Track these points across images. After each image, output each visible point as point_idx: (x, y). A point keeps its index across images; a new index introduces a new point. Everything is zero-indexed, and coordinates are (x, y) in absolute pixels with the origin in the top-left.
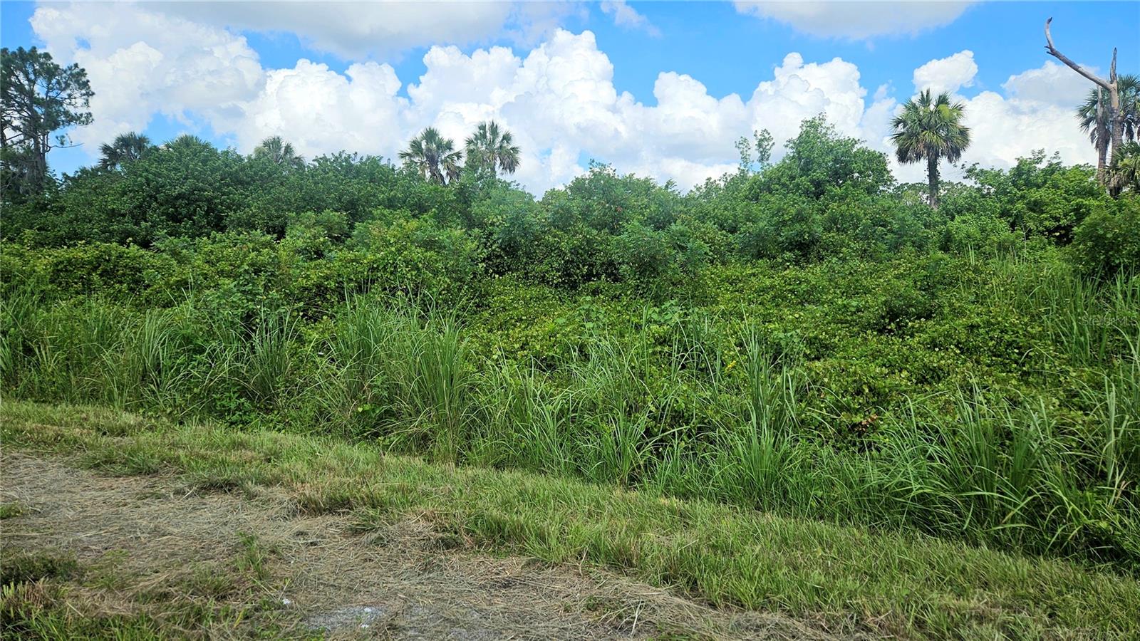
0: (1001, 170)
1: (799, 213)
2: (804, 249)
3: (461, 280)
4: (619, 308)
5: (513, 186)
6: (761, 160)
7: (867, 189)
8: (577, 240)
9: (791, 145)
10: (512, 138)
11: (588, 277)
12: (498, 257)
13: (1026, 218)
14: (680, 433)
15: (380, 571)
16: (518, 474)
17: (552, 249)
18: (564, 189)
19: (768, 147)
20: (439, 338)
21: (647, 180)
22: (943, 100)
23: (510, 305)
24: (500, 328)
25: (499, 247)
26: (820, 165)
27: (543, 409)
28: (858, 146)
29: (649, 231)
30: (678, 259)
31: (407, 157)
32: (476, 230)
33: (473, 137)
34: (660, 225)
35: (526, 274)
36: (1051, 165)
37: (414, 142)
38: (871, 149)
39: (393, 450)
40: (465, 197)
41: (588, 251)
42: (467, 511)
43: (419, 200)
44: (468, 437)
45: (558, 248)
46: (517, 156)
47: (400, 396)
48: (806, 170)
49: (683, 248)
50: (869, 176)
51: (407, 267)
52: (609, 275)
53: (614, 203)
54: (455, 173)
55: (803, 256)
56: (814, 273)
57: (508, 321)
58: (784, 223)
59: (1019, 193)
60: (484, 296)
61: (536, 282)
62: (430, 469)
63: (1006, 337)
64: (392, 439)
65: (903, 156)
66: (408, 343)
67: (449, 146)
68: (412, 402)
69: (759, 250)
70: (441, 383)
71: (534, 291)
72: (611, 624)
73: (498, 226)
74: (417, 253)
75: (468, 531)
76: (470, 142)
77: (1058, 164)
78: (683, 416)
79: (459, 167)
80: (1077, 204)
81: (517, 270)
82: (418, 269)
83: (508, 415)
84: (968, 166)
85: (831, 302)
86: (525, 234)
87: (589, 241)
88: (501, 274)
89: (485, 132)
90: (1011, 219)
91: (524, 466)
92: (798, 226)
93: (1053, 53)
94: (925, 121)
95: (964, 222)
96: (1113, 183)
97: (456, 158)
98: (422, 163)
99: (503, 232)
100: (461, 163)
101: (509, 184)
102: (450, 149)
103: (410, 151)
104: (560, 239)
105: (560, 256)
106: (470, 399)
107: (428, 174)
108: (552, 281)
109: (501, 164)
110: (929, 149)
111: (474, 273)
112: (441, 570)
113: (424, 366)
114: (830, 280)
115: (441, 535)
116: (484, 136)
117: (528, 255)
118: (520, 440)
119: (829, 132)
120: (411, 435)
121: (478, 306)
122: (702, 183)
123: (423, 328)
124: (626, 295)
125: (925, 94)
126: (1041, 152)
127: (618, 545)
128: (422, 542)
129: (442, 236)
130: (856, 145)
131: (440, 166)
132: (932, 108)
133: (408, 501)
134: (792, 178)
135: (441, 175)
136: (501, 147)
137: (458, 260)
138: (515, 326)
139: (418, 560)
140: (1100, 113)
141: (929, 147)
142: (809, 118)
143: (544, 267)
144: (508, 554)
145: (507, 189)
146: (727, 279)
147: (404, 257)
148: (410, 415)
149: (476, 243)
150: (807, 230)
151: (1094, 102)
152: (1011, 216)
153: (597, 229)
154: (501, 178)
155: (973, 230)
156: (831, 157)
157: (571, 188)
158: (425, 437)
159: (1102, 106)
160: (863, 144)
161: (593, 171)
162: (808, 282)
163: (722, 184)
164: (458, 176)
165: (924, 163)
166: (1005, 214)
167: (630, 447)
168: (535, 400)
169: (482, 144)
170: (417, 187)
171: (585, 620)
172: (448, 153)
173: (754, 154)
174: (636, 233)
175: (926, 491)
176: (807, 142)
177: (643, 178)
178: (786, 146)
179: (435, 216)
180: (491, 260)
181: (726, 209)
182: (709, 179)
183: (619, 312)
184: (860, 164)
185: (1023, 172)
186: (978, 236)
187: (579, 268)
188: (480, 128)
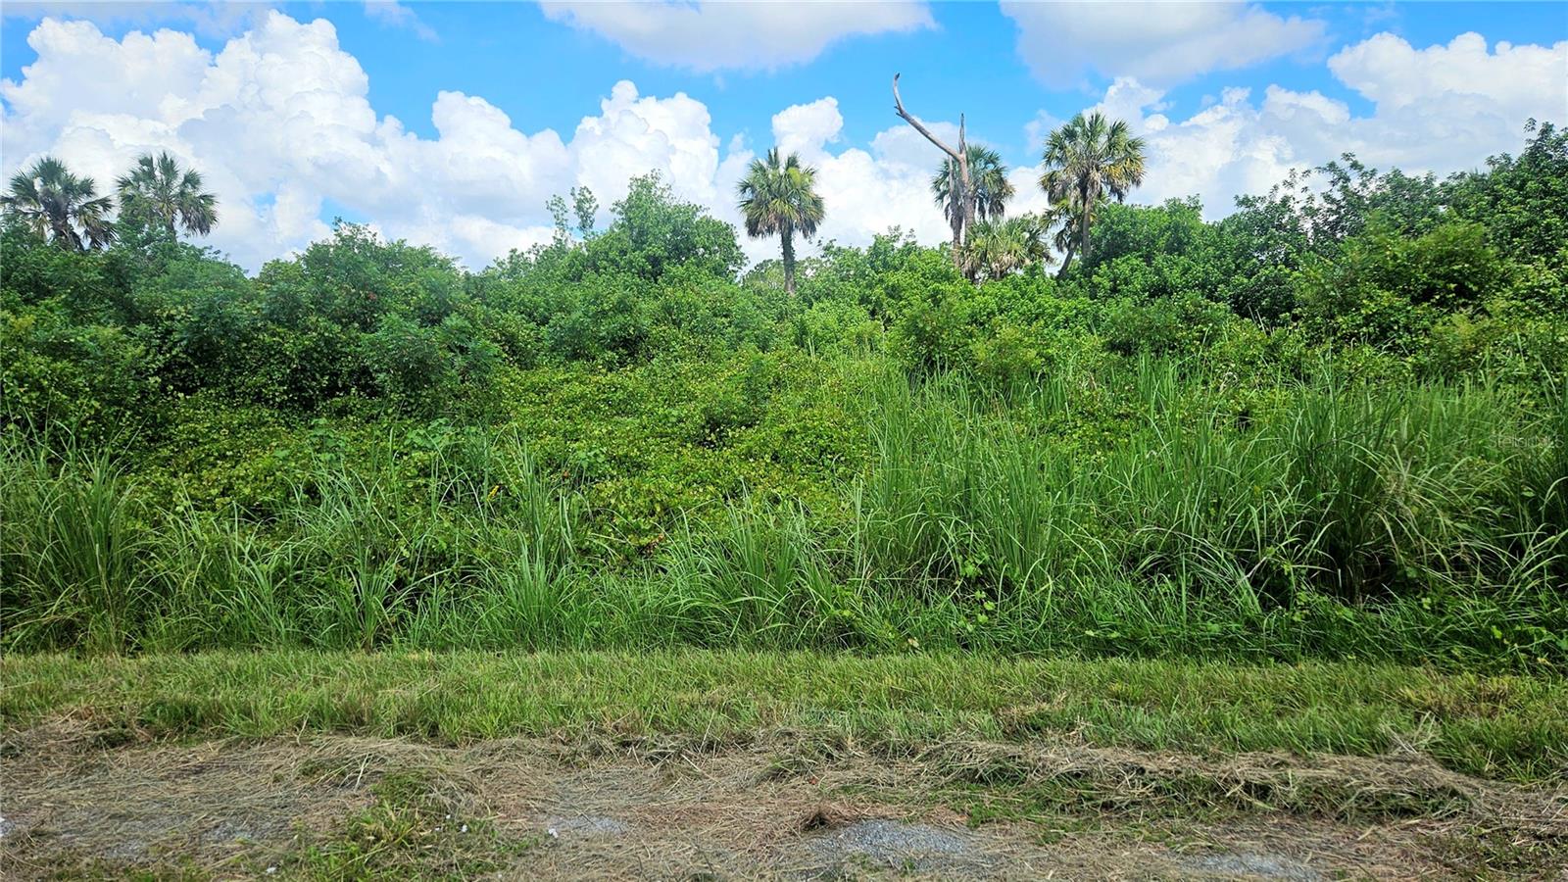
0: (858, 249)
1: (621, 301)
2: (630, 346)
3: (119, 403)
4: (378, 433)
5: (206, 255)
6: (583, 227)
7: (715, 269)
8: (310, 340)
9: (619, 209)
10: (202, 180)
11: (330, 392)
12: (183, 366)
13: (885, 305)
14: (440, 578)
15: (13, 785)
16: (219, 655)
17: (270, 353)
18: (295, 260)
19: (590, 211)
20: (84, 489)
21: (424, 251)
22: (792, 163)
23: (205, 436)
24: (190, 468)
25: (184, 352)
26: (656, 238)
27: (253, 570)
28: (700, 214)
29: (413, 326)
30: (456, 364)
31: (7, 205)
32: (143, 327)
33: (129, 176)
34: (431, 317)
35: (231, 390)
36: (907, 244)
37: (19, 179)
38: (716, 217)
39: (17, 650)
40: (118, 277)
41: (328, 354)
42: (140, 701)
43: (35, 275)
44: (141, 619)
45: (280, 352)
46: (212, 208)
47: (24, 572)
48: (639, 243)
49: (463, 350)
50: (716, 252)
51: (21, 386)
52: (362, 388)
53: (363, 287)
54: (99, 232)
55: (629, 355)
56: (632, 378)
57: (202, 459)
58: (604, 313)
59: (878, 277)
60: (161, 425)
61: (248, 401)
62: (81, 667)
63: (821, 442)
64: (14, 635)
65: (753, 230)
66: (33, 498)
67: (86, 188)
68: (44, 578)
69: (574, 349)
70: (92, 549)
71: (245, 415)
72: (330, 783)
73: (179, 321)
74: (38, 364)
75: (141, 723)
76: (125, 183)
77: (914, 243)
78: (445, 559)
79: (107, 222)
80: (934, 289)
81: (216, 385)
82: (41, 388)
83: (201, 583)
84: (825, 243)
85: (651, 413)
86: (226, 332)
87: (328, 342)
88: (188, 391)
89: (152, 170)
90: (870, 307)
91: (227, 645)
92: (620, 318)
93: (902, 115)
94: (775, 186)
95: (823, 310)
96: (967, 266)
97: (101, 209)
98: (36, 215)
99: (187, 329)
100: (112, 216)
101: (201, 252)
102: (89, 193)
103: (11, 195)
104: (283, 338)
105: (283, 363)
106: (142, 567)
107: (49, 233)
108: (273, 399)
109: (184, 221)
110: (781, 221)
111: (142, 392)
112: (106, 770)
113: (62, 528)
114: (652, 385)
115: (100, 732)
116: (151, 175)
117: (233, 362)
118: (221, 612)
119: (665, 195)
120: (46, 626)
121: (151, 440)
122: (505, 256)
123: (55, 476)
124: (386, 414)
125: (773, 153)
126: (897, 229)
127: (346, 704)
128: (74, 745)
129: (82, 335)
130: (698, 213)
131: (71, 221)
132: (782, 171)
133: (48, 702)
134: (623, 252)
135: (75, 235)
136: (182, 193)
137: (111, 374)
138: (214, 465)
139: (69, 765)
140: (952, 186)
141: (781, 219)
142: (640, 176)
143: (259, 379)
144: (201, 741)
145: (198, 259)
146: (533, 388)
147: (15, 371)
148: (43, 598)
149: (142, 347)
150: (633, 322)
151: (946, 174)
152: (870, 303)
153: (341, 323)
154: (185, 240)
155: (831, 320)
156: (669, 227)
157: (306, 260)
158: (70, 627)
159: (954, 178)
160: (705, 213)
161: (339, 235)
162: (624, 388)
163: (533, 258)
164: (107, 237)
165: (777, 238)
166: (864, 300)
167: (376, 601)
168: (241, 560)
169: (147, 188)
170: (30, 255)
171: (300, 785)
172: (84, 200)
173: (574, 220)
174: (397, 330)
175: (697, 603)
176: (638, 207)
177: (418, 246)
178: (613, 210)
179: (66, 304)
180: (172, 372)
181: (536, 292)
182: (514, 251)
183: (377, 437)
184: (704, 237)
185: (880, 252)
186: (836, 327)
187: (314, 379)
188: (142, 162)
